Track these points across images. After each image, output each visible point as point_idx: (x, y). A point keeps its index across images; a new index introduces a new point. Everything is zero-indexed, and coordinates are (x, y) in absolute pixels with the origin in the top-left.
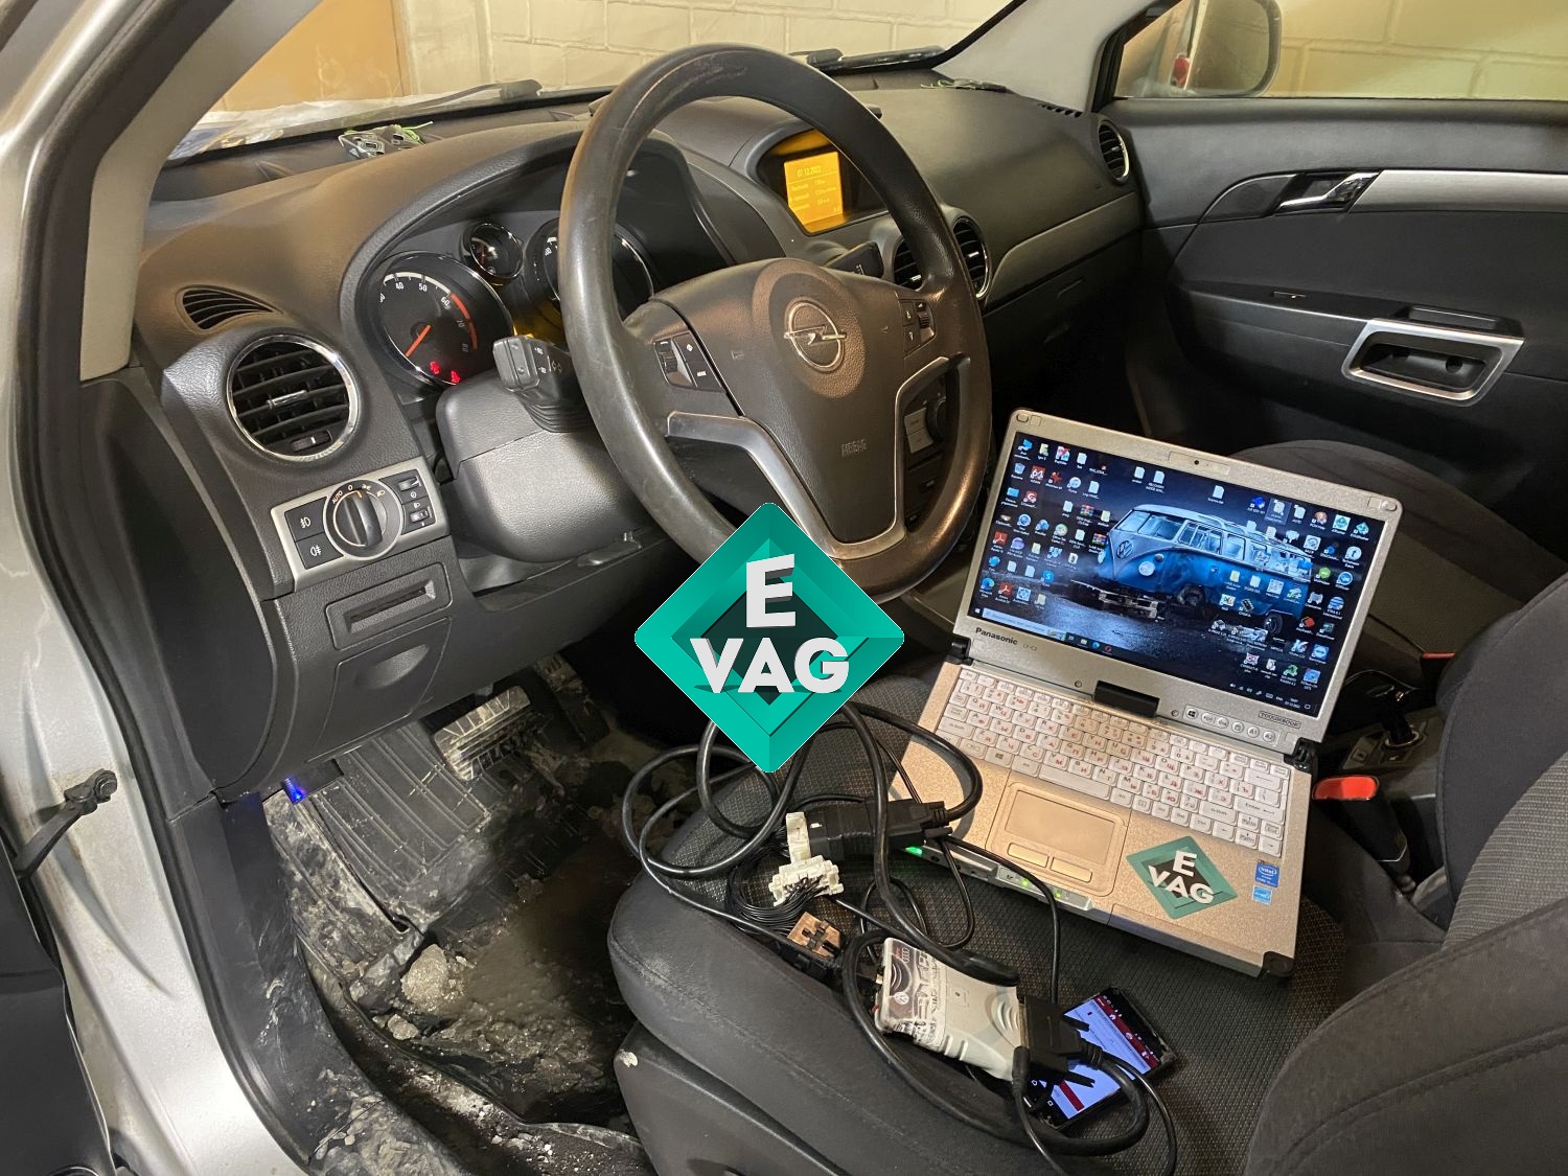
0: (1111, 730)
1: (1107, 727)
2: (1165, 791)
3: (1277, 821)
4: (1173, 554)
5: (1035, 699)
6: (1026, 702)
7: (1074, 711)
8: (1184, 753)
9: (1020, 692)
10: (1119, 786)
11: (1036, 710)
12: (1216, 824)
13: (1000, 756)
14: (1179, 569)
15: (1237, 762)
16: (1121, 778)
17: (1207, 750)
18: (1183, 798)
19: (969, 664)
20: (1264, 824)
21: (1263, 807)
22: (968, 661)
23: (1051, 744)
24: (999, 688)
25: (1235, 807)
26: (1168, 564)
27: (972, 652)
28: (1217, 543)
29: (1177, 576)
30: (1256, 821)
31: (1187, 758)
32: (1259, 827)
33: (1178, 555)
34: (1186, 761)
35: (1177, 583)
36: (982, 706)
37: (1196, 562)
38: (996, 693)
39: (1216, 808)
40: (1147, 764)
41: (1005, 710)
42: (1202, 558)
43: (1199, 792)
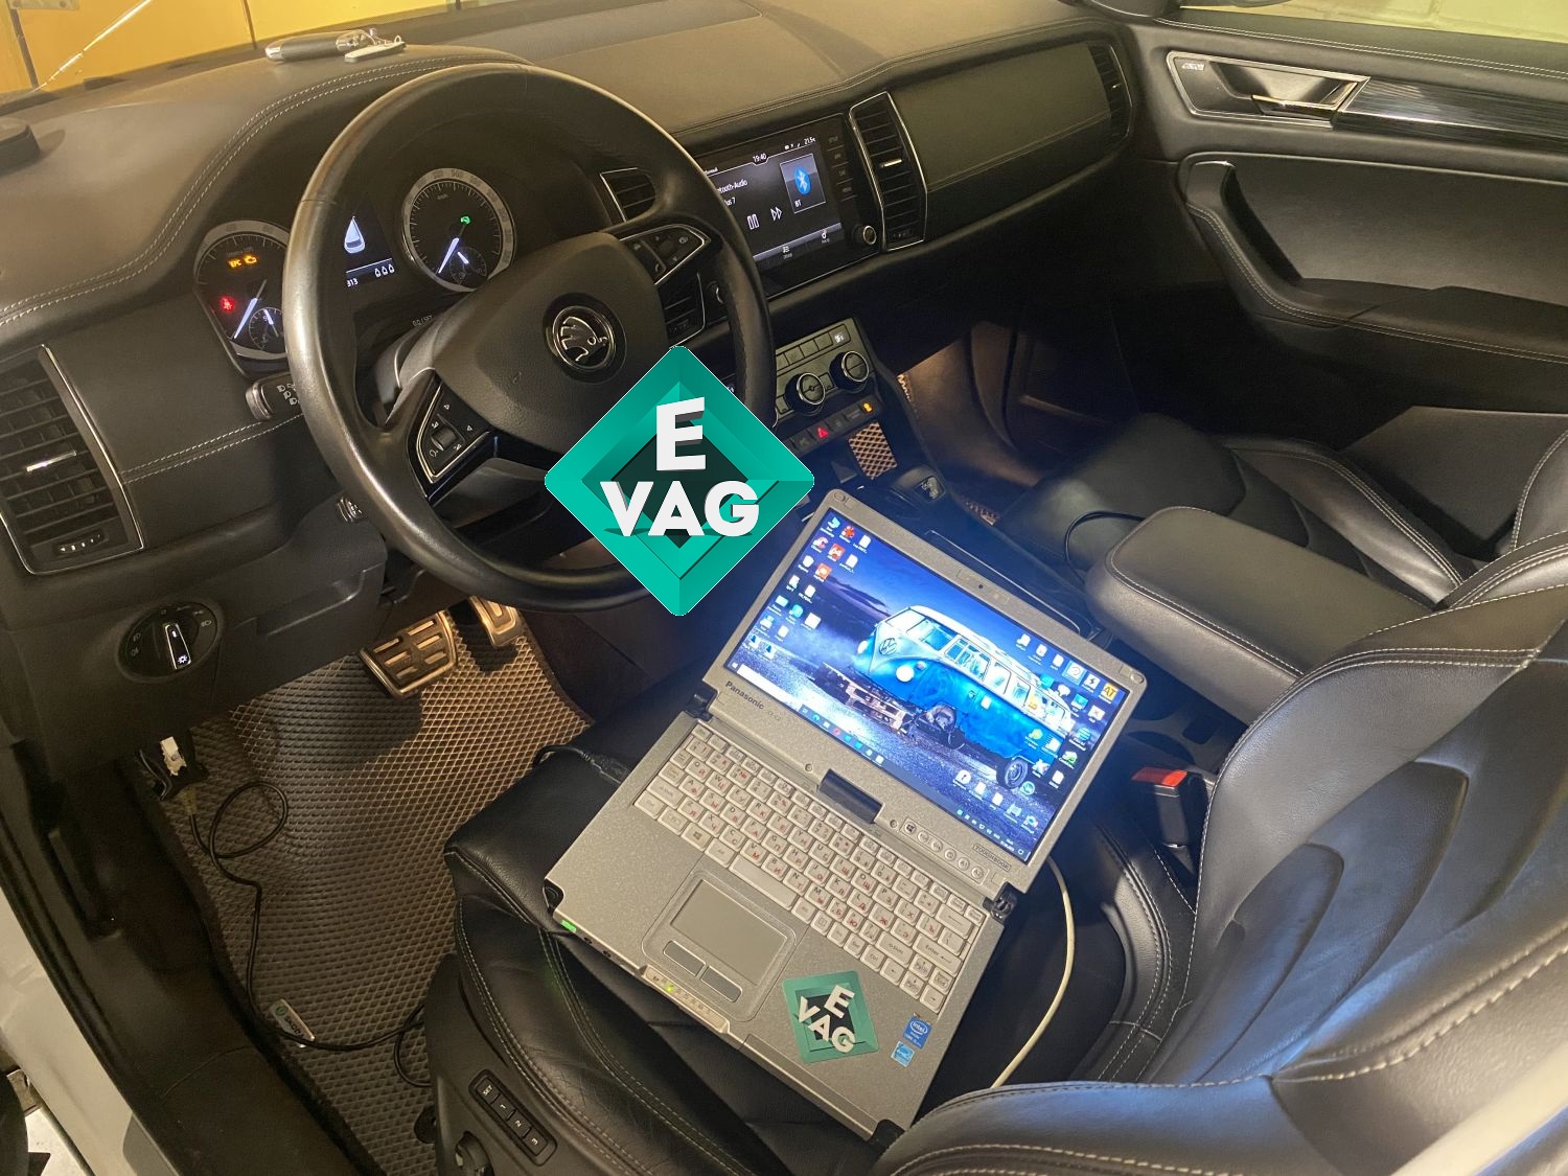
0: (822, 830)
1: (820, 825)
2: (850, 913)
3: (950, 972)
4: (935, 667)
5: (759, 776)
6: (748, 778)
7: (793, 799)
8: (887, 872)
9: (746, 765)
10: (807, 897)
11: (755, 790)
12: (887, 962)
13: (697, 836)
14: (938, 683)
15: (935, 895)
16: (812, 887)
17: (911, 873)
18: (866, 924)
19: (706, 720)
20: (936, 972)
21: (942, 952)
22: (707, 717)
23: (756, 833)
24: (727, 754)
25: (914, 948)
26: (928, 675)
27: (713, 707)
28: (981, 669)
29: (934, 691)
30: (928, 966)
31: (887, 879)
32: (929, 976)
33: (939, 670)
34: (885, 883)
35: (933, 697)
36: (702, 772)
37: (956, 681)
38: (722, 759)
39: (895, 943)
40: (844, 877)
41: (724, 781)
42: (964, 679)
43: (884, 922)
